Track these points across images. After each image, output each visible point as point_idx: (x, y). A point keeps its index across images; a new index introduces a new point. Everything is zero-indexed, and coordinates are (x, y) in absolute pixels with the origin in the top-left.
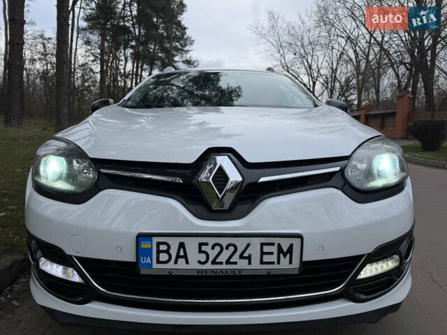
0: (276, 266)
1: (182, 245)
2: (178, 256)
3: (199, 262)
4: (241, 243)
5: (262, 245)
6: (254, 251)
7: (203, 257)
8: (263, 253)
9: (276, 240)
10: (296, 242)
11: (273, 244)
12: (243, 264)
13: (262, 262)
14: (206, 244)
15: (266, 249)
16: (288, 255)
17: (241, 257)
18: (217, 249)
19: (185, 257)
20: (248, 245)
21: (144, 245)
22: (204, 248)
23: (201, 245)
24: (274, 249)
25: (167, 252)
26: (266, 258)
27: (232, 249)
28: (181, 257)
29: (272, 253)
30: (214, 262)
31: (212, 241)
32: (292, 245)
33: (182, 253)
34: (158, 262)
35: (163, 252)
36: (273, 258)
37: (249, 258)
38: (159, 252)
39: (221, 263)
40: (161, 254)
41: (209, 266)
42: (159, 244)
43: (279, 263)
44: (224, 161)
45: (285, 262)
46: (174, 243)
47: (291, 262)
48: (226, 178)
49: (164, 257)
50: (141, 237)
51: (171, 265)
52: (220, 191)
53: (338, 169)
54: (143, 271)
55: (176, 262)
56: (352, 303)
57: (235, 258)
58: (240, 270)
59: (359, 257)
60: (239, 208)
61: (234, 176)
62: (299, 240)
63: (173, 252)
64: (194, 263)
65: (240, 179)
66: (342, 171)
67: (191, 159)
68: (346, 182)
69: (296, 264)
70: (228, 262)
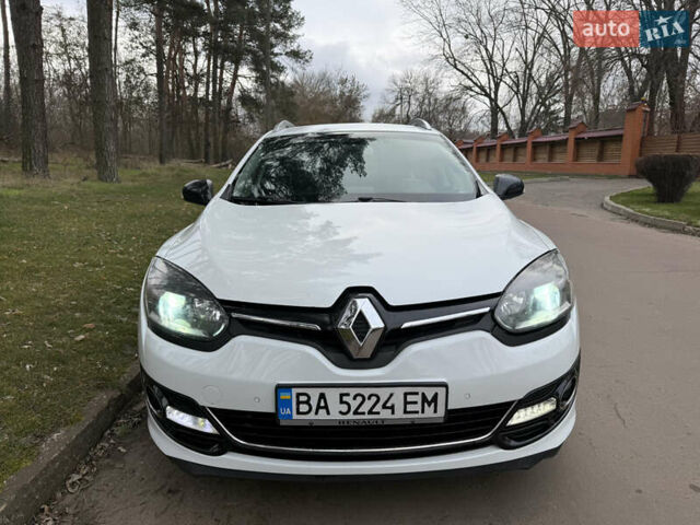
0: (420, 415)
1: (322, 396)
2: (319, 407)
3: (341, 412)
4: (384, 393)
5: (406, 394)
6: (398, 401)
7: (344, 408)
8: (406, 403)
9: (420, 390)
10: (441, 391)
11: (417, 394)
12: (386, 414)
13: (405, 412)
14: (348, 395)
15: (410, 398)
16: (433, 405)
17: (384, 407)
18: (359, 399)
19: (326, 407)
20: (391, 395)
21: (284, 396)
22: (345, 399)
23: (342, 395)
24: (418, 398)
25: (307, 402)
26: (410, 408)
27: (374, 399)
28: (322, 408)
29: (416, 403)
30: (356, 413)
31: (353, 391)
32: (436, 394)
33: (322, 404)
34: (298, 413)
35: (303, 402)
36: (418, 407)
37: (392, 408)
38: (299, 403)
39: (363, 413)
40: (301, 406)
41: (350, 416)
42: (298, 395)
43: (423, 412)
44: (364, 305)
45: (429, 411)
46: (314, 394)
47: (435, 411)
48: (367, 325)
49: (304, 408)
50: (280, 388)
51: (312, 416)
52: (361, 339)
53: (487, 309)
54: (283, 423)
55: (316, 413)
56: (502, 451)
57: (378, 408)
58: (383, 420)
59: (508, 404)
60: (382, 355)
61: (375, 321)
62: (444, 389)
63: (314, 403)
64: (335, 413)
65: (382, 325)
66: (492, 312)
67: (328, 303)
68: (497, 324)
69: (441, 412)
70: (370, 412)
